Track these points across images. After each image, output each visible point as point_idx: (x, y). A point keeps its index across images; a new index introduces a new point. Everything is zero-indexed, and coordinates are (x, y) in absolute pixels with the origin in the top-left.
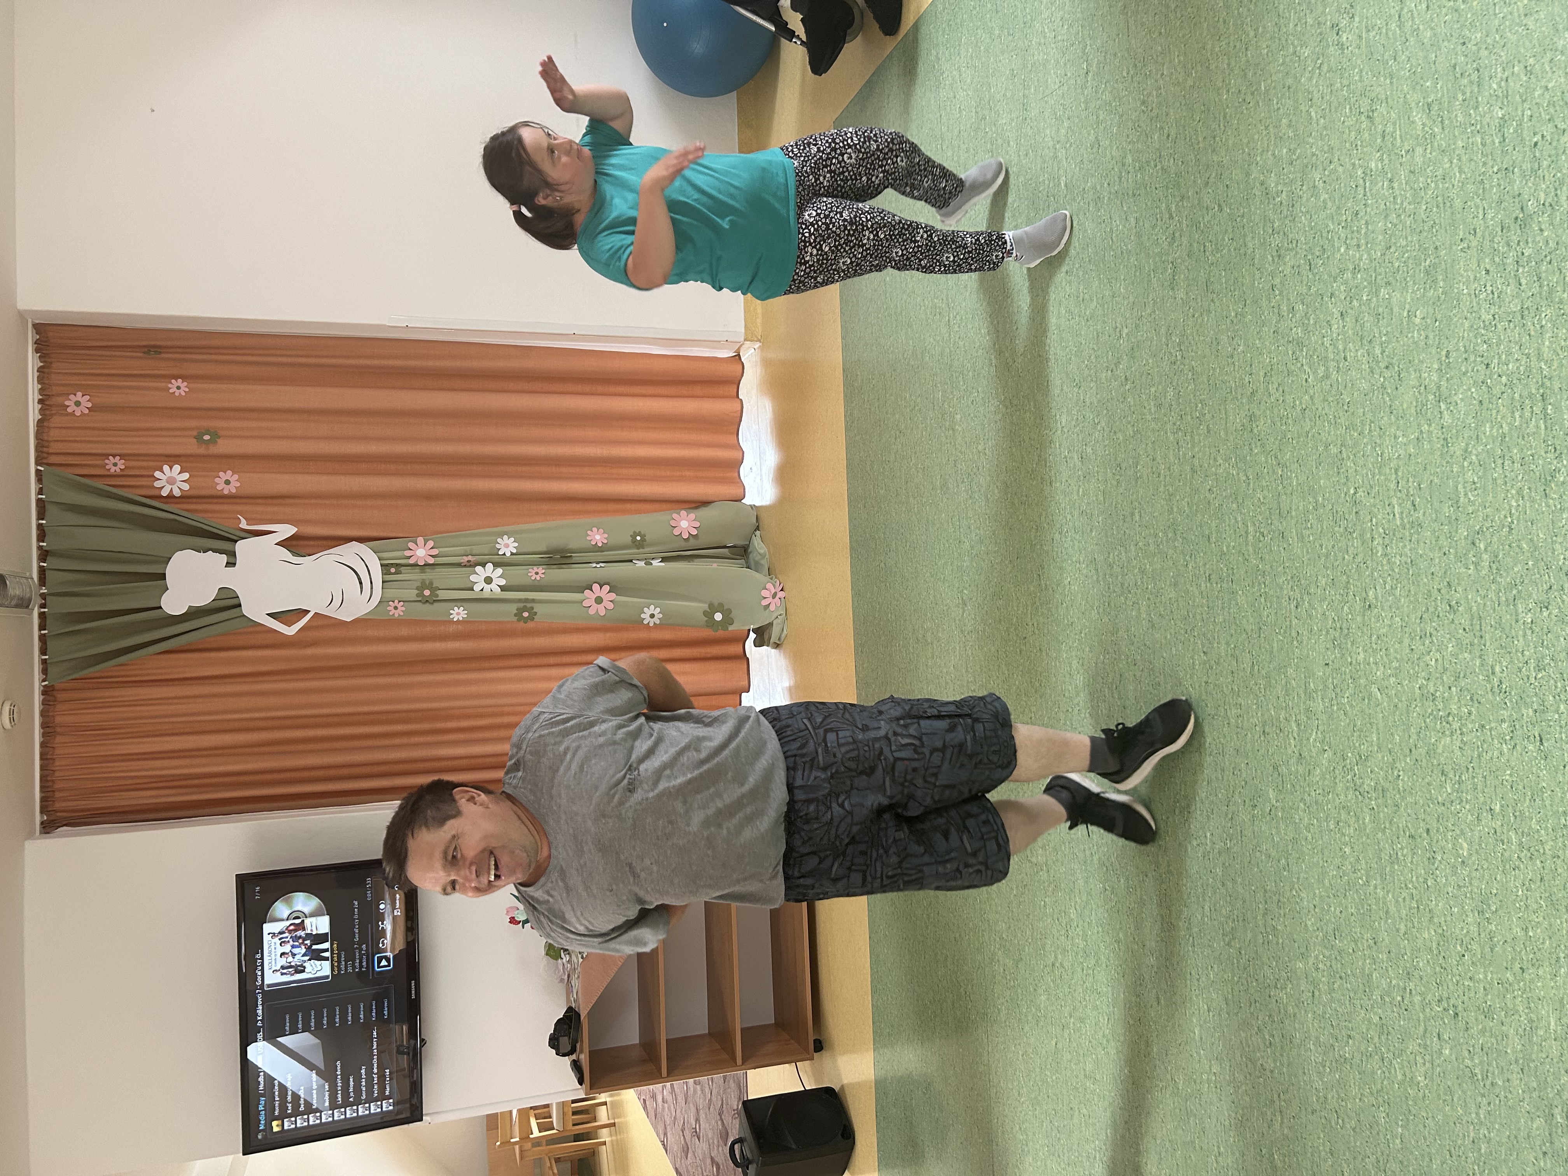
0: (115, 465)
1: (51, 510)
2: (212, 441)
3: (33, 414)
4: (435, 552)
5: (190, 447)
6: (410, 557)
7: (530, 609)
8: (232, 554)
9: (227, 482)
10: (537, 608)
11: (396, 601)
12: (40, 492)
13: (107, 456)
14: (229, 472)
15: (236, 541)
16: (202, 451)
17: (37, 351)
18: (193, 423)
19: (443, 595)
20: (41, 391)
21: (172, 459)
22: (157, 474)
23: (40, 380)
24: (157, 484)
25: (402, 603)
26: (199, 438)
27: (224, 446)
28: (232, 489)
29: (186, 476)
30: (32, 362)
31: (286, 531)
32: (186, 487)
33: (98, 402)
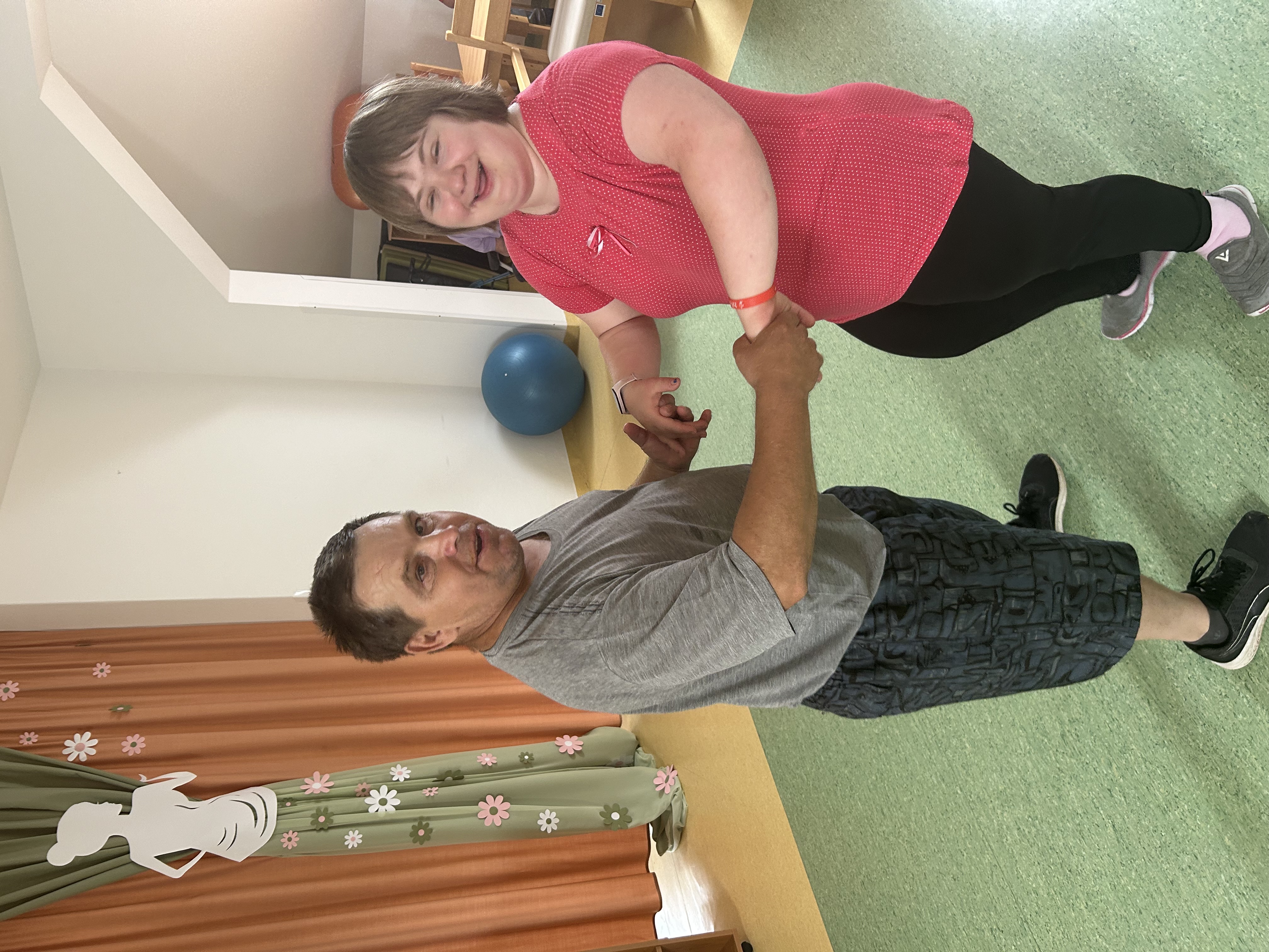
0: (29, 739)
2: (126, 712)
4: (331, 784)
5: (103, 717)
6: (305, 790)
7: (426, 827)
8: (128, 803)
9: (134, 745)
10: (433, 824)
11: (291, 832)
13: (22, 732)
14: (137, 736)
15: (132, 791)
16: (114, 720)
18: (110, 699)
19: (338, 820)
21: (82, 730)
22: (68, 742)
24: (65, 752)
25: (296, 833)
26: (112, 710)
27: (136, 716)
28: (136, 751)
29: (95, 742)
31: (186, 777)
32: (93, 752)
33: (26, 687)
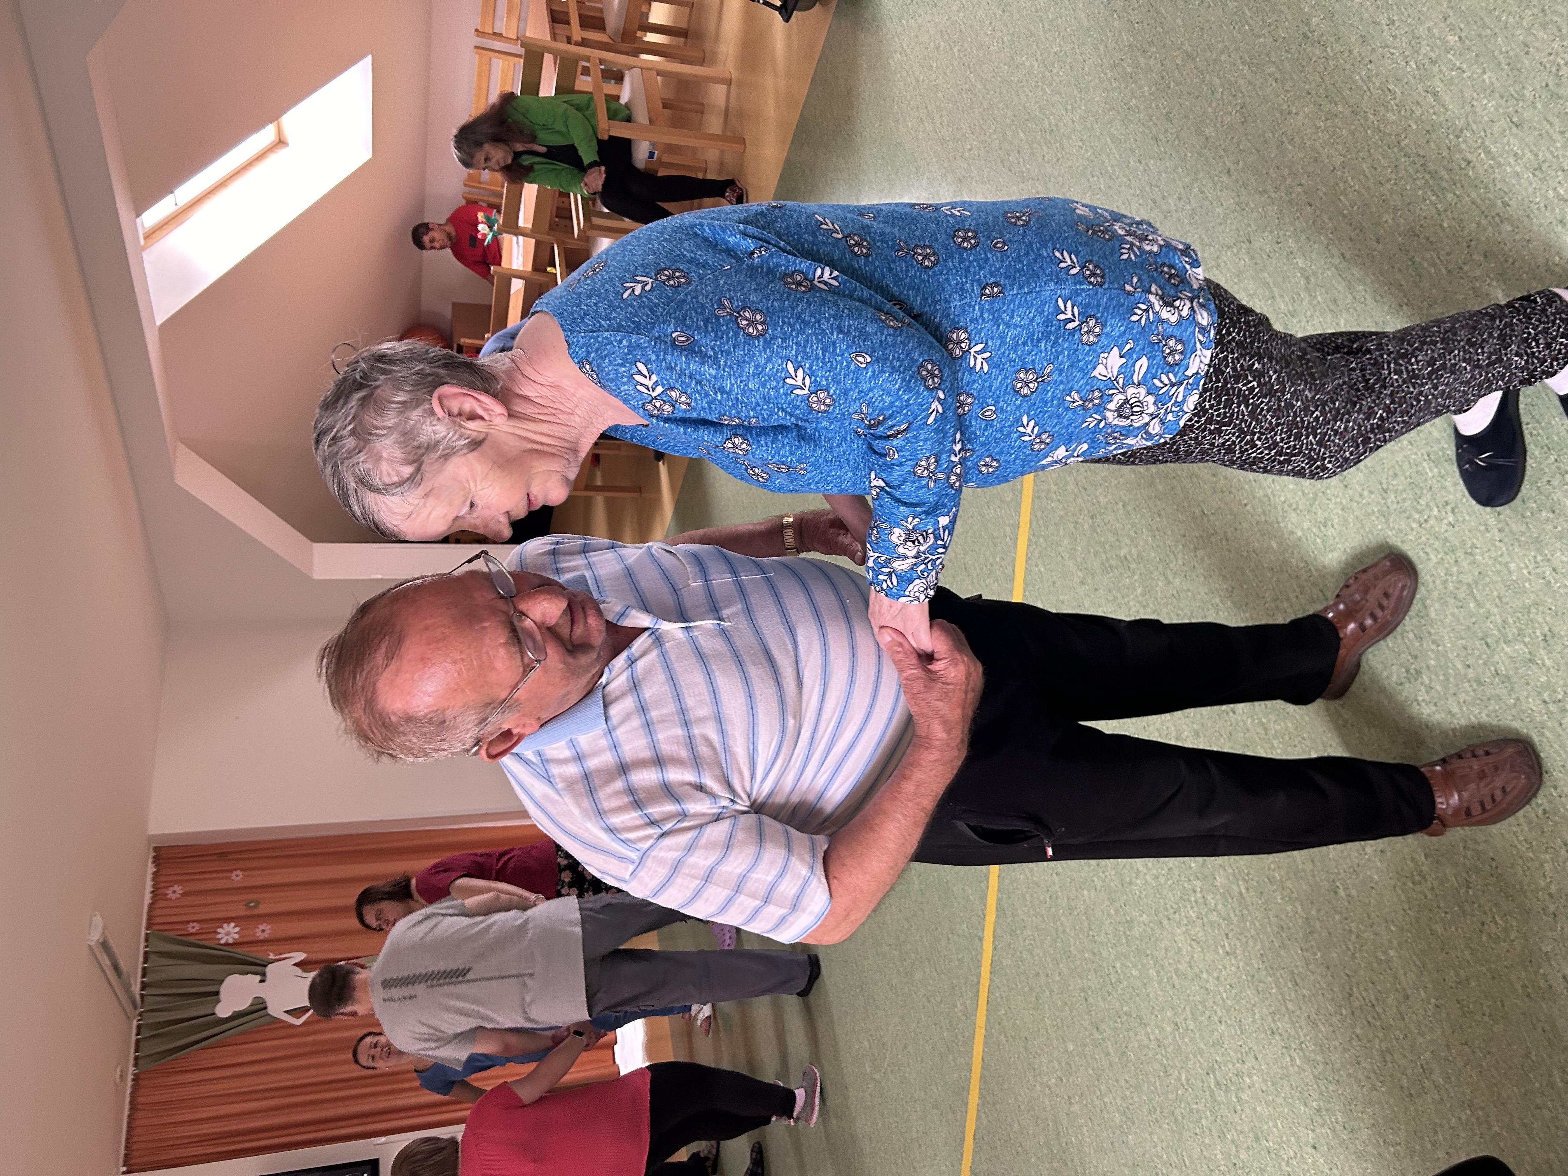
0: (194, 928)
1: (152, 957)
2: (256, 907)
3: (147, 900)
5: (242, 911)
8: (264, 974)
9: (263, 931)
12: (146, 947)
13: (188, 922)
14: (265, 924)
15: (265, 966)
16: (248, 913)
17: (154, 862)
18: (244, 897)
20: (154, 886)
21: (228, 920)
22: (220, 930)
23: (153, 880)
24: (219, 936)
26: (247, 905)
27: (262, 909)
28: (265, 935)
29: (237, 929)
30: (151, 869)
31: (300, 956)
32: (236, 936)
33: (187, 889)
